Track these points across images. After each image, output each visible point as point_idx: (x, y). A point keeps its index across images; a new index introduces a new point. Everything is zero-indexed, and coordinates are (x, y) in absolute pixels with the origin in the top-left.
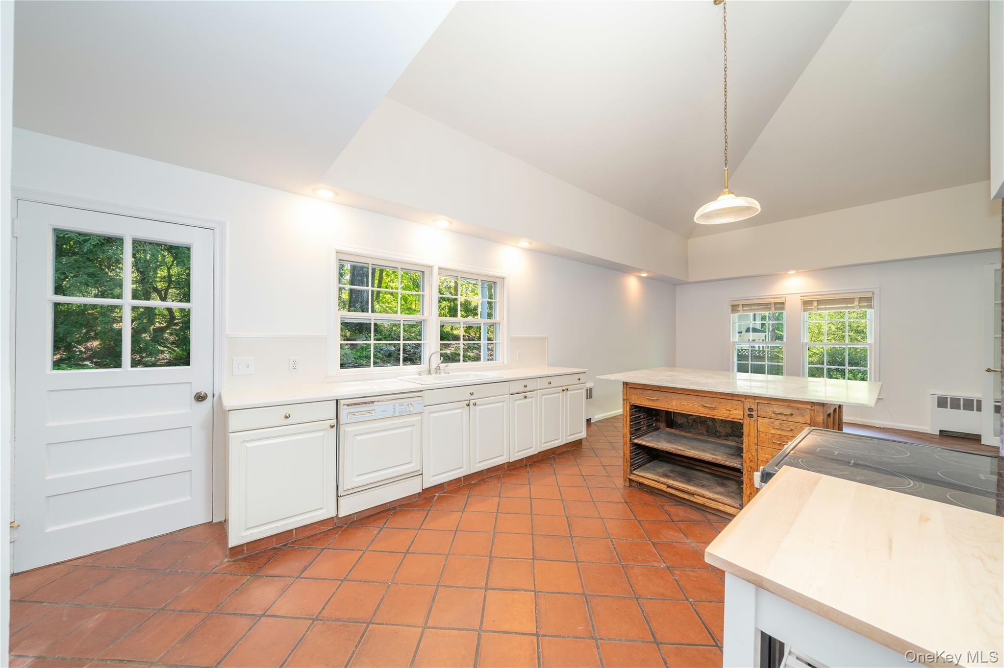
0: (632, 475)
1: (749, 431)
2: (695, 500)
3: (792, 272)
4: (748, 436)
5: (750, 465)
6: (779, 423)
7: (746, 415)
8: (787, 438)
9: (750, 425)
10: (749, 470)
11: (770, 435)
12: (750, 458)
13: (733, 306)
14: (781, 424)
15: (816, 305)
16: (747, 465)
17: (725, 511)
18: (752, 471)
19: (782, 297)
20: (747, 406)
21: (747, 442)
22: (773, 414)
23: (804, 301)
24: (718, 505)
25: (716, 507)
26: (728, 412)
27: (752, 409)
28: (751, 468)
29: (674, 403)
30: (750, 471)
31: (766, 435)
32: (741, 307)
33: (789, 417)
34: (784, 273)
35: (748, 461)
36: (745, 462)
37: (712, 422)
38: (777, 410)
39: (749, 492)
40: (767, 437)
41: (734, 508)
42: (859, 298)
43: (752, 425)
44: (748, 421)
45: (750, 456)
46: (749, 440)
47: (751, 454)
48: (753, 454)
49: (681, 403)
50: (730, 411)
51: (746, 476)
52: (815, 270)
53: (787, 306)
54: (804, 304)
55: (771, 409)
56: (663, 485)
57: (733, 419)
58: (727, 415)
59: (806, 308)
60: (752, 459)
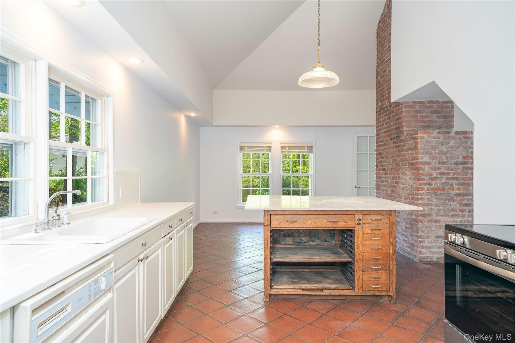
0: (272, 290)
1: (358, 234)
2: (324, 294)
3: (277, 126)
4: (358, 238)
5: (359, 257)
6: (374, 226)
7: (357, 223)
8: (378, 234)
9: (358, 230)
10: (358, 260)
11: (369, 234)
12: (358, 253)
13: (241, 147)
14: (375, 227)
15: (288, 149)
16: (357, 258)
17: (344, 294)
18: (360, 261)
19: (270, 143)
20: (357, 218)
21: (357, 242)
22: (371, 221)
23: (282, 147)
24: (339, 292)
25: (338, 294)
26: (346, 223)
27: (360, 219)
28: (359, 259)
29: (309, 223)
30: (359, 262)
31: (367, 235)
32: (246, 148)
33: (379, 221)
34: (272, 126)
35: (357, 255)
36: (356, 256)
37: (298, 234)
38: (373, 219)
39: (358, 275)
40: (368, 236)
41: (348, 290)
42: (308, 146)
43: (360, 230)
44: (358, 227)
45: (359, 251)
46: (358, 241)
47: (359, 250)
48: (360, 249)
49: (314, 222)
50: (347, 223)
51: (357, 265)
52: (287, 127)
53: (273, 149)
54: (282, 148)
55: (370, 218)
56: (299, 290)
57: (348, 228)
58: (345, 226)
59: (282, 151)
60: (360, 253)
